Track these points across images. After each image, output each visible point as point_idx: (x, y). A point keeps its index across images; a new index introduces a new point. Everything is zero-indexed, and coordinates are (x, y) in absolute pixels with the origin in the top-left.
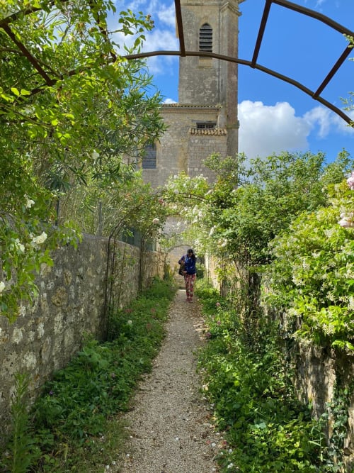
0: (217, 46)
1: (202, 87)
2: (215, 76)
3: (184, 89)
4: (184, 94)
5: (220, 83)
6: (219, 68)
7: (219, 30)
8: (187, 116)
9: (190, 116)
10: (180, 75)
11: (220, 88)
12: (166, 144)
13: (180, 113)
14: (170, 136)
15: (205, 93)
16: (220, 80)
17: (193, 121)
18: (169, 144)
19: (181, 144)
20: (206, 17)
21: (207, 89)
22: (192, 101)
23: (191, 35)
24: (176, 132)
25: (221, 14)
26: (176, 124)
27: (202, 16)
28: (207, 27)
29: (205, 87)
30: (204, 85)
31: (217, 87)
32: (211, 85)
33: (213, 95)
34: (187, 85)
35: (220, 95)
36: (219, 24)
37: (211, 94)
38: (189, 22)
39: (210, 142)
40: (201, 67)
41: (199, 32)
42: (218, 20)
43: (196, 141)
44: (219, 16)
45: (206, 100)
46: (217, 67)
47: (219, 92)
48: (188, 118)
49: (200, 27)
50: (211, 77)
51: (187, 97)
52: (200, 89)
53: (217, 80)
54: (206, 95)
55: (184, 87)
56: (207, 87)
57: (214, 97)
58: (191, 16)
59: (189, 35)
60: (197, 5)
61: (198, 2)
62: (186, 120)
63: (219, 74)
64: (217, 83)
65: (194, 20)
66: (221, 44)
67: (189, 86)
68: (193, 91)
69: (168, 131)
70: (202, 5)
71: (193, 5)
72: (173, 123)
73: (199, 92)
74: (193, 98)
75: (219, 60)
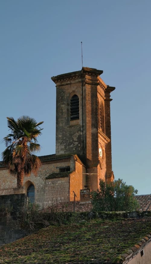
1: (71, 141)
2: (81, 131)
3: (59, 144)
4: (59, 147)
5: (84, 136)
6: (83, 125)
7: (82, 98)
9: (55, 164)
10: (57, 135)
11: (84, 139)
13: (48, 164)
14: (42, 180)
15: (74, 144)
16: (84, 134)
17: (57, 168)
18: (41, 186)
20: (74, 91)
21: (75, 141)
22: (65, 152)
23: (64, 106)
26: (46, 172)
27: (71, 92)
28: (75, 98)
29: (73, 140)
30: (73, 139)
31: (82, 138)
32: (78, 138)
33: (79, 145)
37: (77, 145)
38: (62, 97)
39: (58, 182)
40: (71, 127)
41: (70, 102)
42: (81, 92)
43: (50, 183)
44: (82, 89)
45: (74, 149)
46: (81, 124)
48: (54, 166)
49: (71, 98)
50: (78, 132)
51: (62, 149)
53: (82, 134)
54: (74, 146)
55: (59, 142)
56: (75, 140)
57: (80, 146)
58: (64, 92)
59: (62, 106)
60: (67, 84)
61: (69, 82)
62: (52, 168)
63: (83, 129)
64: (82, 136)
65: (66, 95)
66: (84, 108)
67: (62, 141)
68: (65, 144)
69: (40, 177)
70: (71, 84)
71: (65, 85)
72: (44, 171)
73: (69, 145)
74: (65, 149)
75: (83, 120)
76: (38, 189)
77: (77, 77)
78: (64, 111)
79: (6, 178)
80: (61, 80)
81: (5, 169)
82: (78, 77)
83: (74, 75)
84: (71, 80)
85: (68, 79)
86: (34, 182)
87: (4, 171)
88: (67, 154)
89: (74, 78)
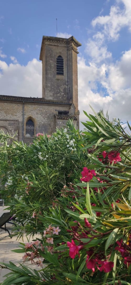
0: (66, 69)
1: (58, 91)
2: (66, 85)
3: (48, 91)
5: (69, 89)
7: (67, 60)
8: (53, 107)
9: (54, 107)
10: (46, 83)
11: (69, 92)
12: (41, 123)
13: (49, 106)
14: (43, 118)
15: (61, 94)
16: (69, 88)
17: (56, 110)
18: (42, 123)
19: (49, 123)
20: (60, 53)
22: (53, 98)
24: (47, 116)
25: (68, 52)
26: (46, 112)
27: (58, 52)
28: (60, 58)
29: (60, 91)
30: (60, 89)
31: (67, 91)
32: (64, 90)
33: (65, 95)
34: (50, 89)
35: (69, 95)
36: (67, 57)
37: (64, 95)
38: (51, 54)
40: (58, 80)
41: (56, 60)
42: (66, 55)
43: (60, 123)
44: (67, 53)
45: (61, 98)
46: (67, 80)
47: (68, 94)
48: (53, 109)
49: (57, 57)
50: (63, 85)
51: (51, 96)
52: (57, 92)
53: (67, 87)
54: (61, 95)
55: (48, 90)
56: (61, 91)
57: (65, 97)
58: (52, 51)
59: (50, 61)
60: (55, 46)
61: (56, 44)
62: (52, 110)
63: (68, 84)
64: (67, 89)
65: (53, 54)
66: (68, 68)
67: (51, 90)
68: (53, 92)
69: (41, 115)
70: (58, 46)
71: (53, 46)
72: (45, 111)
73: (57, 94)
74: (54, 96)
75: (68, 76)
76: (39, 125)
77: (63, 42)
78: (52, 66)
79: (8, 110)
80: (50, 41)
81: (6, 102)
82: (65, 43)
83: (62, 40)
84: (58, 43)
85: (56, 41)
86: (35, 118)
87: (5, 104)
88: (55, 101)
89: (61, 42)
